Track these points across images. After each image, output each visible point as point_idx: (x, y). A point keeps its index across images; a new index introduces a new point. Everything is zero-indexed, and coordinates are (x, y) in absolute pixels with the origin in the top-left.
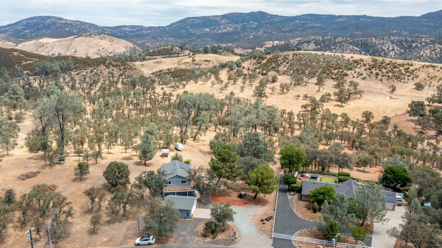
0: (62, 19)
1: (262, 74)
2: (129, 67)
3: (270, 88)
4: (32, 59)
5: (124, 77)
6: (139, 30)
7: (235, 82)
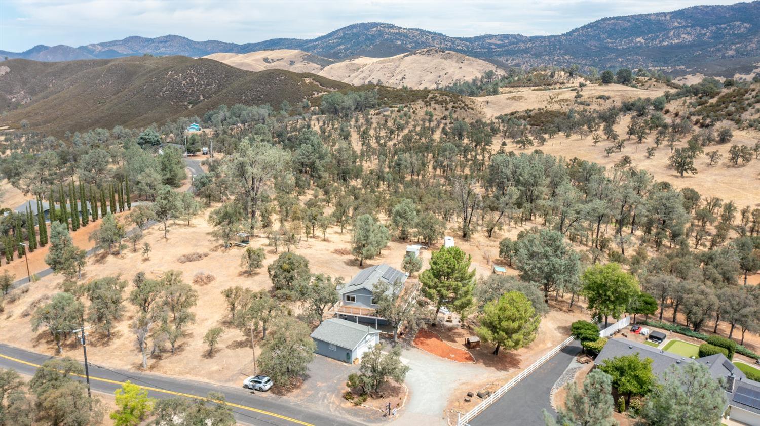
0: (392, 27)
1: (702, 126)
2: (463, 105)
3: (708, 154)
4: (328, 89)
5: (448, 121)
6: (513, 43)
7: (641, 139)
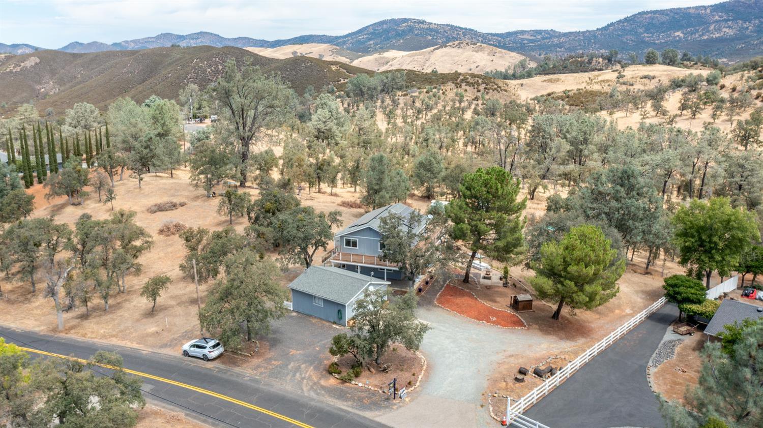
0: (423, 22)
2: (496, 87)
4: (355, 75)
5: (480, 102)
6: (546, 38)
7: (694, 115)
